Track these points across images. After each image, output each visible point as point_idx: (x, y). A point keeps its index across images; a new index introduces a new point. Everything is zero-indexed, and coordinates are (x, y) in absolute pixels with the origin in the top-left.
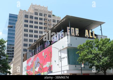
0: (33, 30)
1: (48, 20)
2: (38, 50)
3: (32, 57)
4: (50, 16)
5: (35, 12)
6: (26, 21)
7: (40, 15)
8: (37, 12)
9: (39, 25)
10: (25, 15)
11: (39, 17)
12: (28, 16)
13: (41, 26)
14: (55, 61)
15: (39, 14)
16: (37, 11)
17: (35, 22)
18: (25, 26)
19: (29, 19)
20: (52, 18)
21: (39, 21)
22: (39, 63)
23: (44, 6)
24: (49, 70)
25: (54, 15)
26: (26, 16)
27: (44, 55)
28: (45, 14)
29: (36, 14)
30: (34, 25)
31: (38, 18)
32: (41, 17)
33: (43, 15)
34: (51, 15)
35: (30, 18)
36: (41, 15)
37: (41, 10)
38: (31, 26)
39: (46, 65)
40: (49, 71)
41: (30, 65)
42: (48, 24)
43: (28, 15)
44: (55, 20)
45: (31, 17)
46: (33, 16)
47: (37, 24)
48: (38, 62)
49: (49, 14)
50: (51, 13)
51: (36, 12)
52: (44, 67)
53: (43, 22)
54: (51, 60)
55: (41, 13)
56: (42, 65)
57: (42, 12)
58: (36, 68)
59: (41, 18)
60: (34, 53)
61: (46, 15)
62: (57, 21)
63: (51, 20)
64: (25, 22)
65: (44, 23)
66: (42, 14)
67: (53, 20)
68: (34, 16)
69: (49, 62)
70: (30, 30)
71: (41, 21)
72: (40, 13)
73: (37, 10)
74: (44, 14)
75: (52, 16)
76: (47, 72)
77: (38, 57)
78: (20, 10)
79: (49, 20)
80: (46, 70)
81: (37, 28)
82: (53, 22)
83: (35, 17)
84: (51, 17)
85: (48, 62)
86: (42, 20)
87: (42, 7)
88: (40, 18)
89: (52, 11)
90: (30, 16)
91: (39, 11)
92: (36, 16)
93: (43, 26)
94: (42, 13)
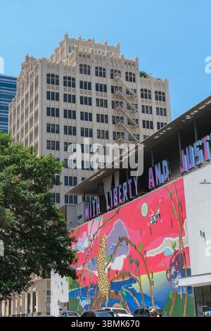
0: (75, 128)
1: (124, 91)
2: (116, 197)
3: (90, 223)
4: (131, 78)
5: (81, 65)
6: (52, 96)
7: (97, 75)
8: (88, 64)
9: (95, 110)
10: (48, 75)
11: (94, 80)
12: (58, 77)
13: (102, 111)
14: (203, 234)
15: (93, 71)
16: (88, 59)
17: (81, 97)
18: (48, 114)
19: (61, 90)
20: (139, 85)
21: (94, 95)
22: (124, 242)
23: (106, 43)
24: (172, 264)
25: (143, 75)
26: (52, 79)
27: (149, 212)
28: (116, 71)
29: (85, 69)
30: (79, 108)
31: (90, 84)
32: (101, 81)
33: (108, 73)
34: (133, 72)
35: (65, 85)
36: (100, 72)
37: (99, 58)
38: (70, 114)
39: (159, 248)
40: (173, 270)
41: (86, 249)
42: (125, 105)
43: (56, 73)
44: (150, 91)
45: (69, 82)
46: (74, 79)
47: (90, 104)
48: (121, 240)
49: (129, 71)
50: (133, 65)
51: (84, 63)
52: (151, 253)
53: (109, 97)
54: (182, 230)
55: (101, 69)
56: (140, 249)
57: (104, 62)
58: (111, 259)
59: (101, 85)
60: (98, 206)
61: (119, 72)
62: (156, 92)
63: (135, 91)
64: (48, 98)
65: (113, 102)
66: (104, 70)
67: (142, 90)
68: (79, 77)
69: (174, 237)
70: (65, 127)
71: (102, 96)
72: (97, 68)
73: (89, 57)
74: (112, 70)
75: (138, 78)
76: (165, 272)
77: (119, 220)
78: (27, 58)
79: (128, 93)
80: (161, 264)
81: (91, 120)
82: (142, 97)
83: (81, 82)
84: (134, 81)
85: (166, 239)
86: (106, 91)
87: (98, 46)
88: (97, 85)
89: (137, 59)
90: (65, 78)
91: (95, 61)
92: (86, 78)
93: (109, 112)
94: (103, 66)
